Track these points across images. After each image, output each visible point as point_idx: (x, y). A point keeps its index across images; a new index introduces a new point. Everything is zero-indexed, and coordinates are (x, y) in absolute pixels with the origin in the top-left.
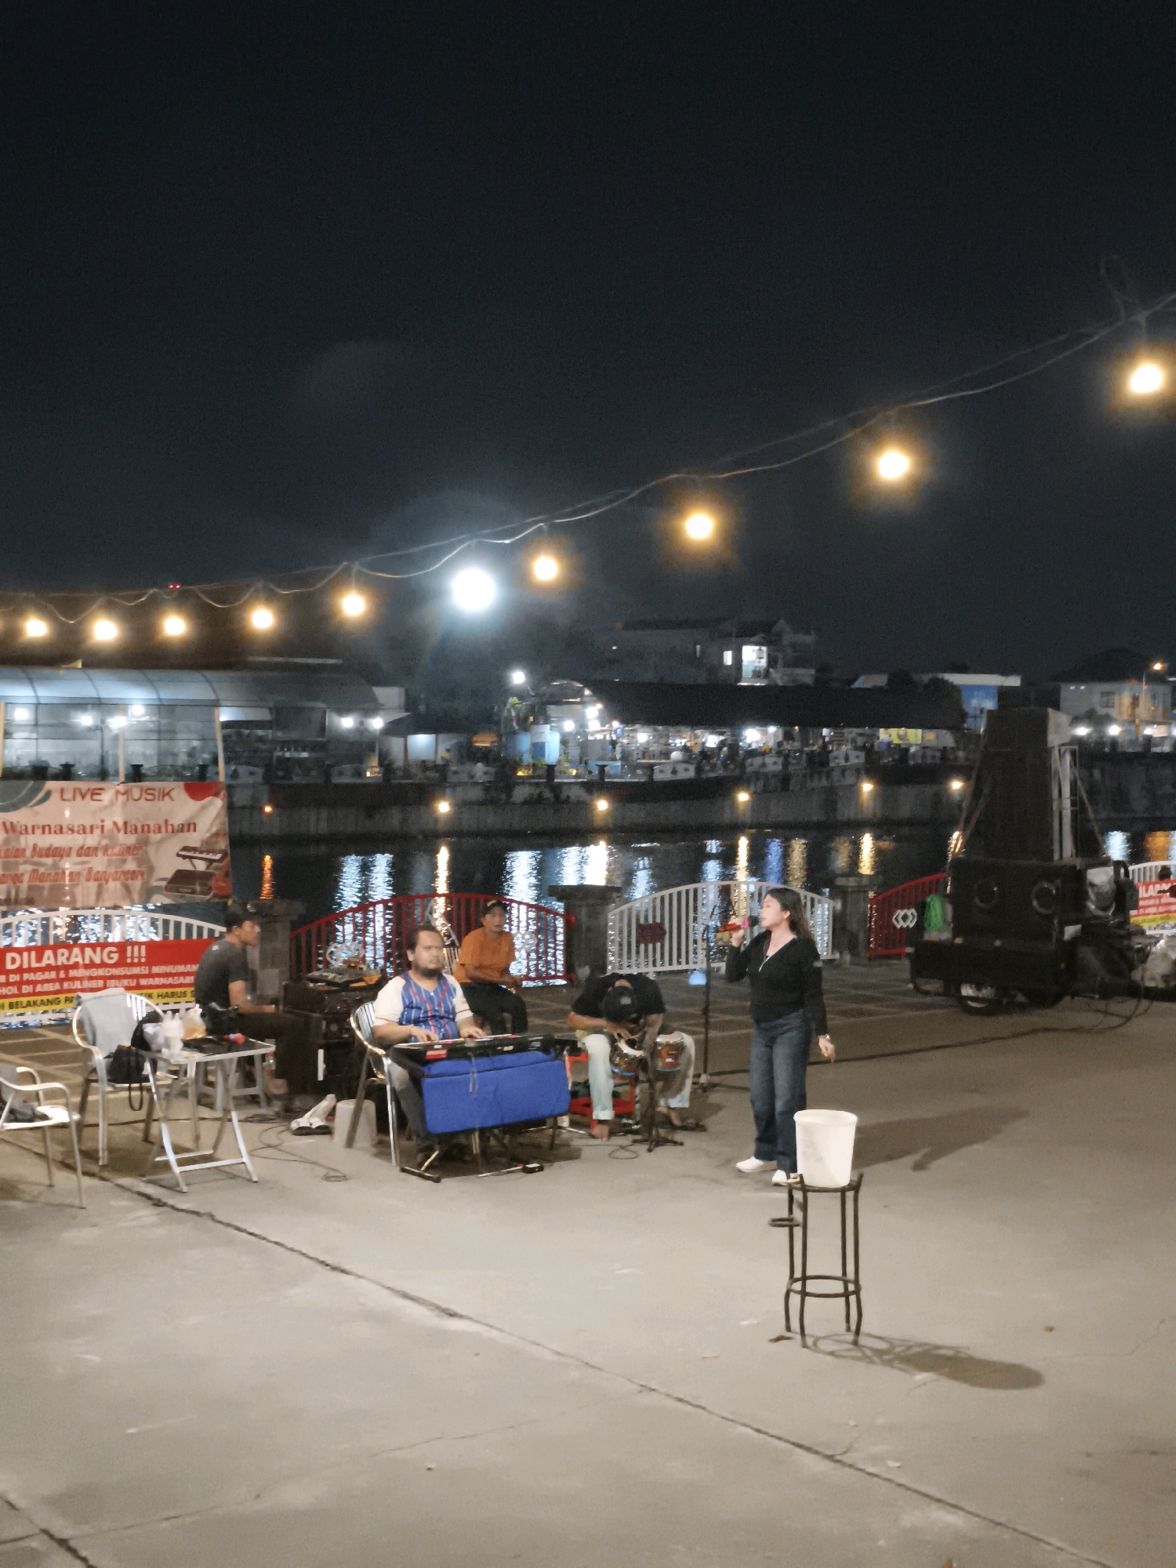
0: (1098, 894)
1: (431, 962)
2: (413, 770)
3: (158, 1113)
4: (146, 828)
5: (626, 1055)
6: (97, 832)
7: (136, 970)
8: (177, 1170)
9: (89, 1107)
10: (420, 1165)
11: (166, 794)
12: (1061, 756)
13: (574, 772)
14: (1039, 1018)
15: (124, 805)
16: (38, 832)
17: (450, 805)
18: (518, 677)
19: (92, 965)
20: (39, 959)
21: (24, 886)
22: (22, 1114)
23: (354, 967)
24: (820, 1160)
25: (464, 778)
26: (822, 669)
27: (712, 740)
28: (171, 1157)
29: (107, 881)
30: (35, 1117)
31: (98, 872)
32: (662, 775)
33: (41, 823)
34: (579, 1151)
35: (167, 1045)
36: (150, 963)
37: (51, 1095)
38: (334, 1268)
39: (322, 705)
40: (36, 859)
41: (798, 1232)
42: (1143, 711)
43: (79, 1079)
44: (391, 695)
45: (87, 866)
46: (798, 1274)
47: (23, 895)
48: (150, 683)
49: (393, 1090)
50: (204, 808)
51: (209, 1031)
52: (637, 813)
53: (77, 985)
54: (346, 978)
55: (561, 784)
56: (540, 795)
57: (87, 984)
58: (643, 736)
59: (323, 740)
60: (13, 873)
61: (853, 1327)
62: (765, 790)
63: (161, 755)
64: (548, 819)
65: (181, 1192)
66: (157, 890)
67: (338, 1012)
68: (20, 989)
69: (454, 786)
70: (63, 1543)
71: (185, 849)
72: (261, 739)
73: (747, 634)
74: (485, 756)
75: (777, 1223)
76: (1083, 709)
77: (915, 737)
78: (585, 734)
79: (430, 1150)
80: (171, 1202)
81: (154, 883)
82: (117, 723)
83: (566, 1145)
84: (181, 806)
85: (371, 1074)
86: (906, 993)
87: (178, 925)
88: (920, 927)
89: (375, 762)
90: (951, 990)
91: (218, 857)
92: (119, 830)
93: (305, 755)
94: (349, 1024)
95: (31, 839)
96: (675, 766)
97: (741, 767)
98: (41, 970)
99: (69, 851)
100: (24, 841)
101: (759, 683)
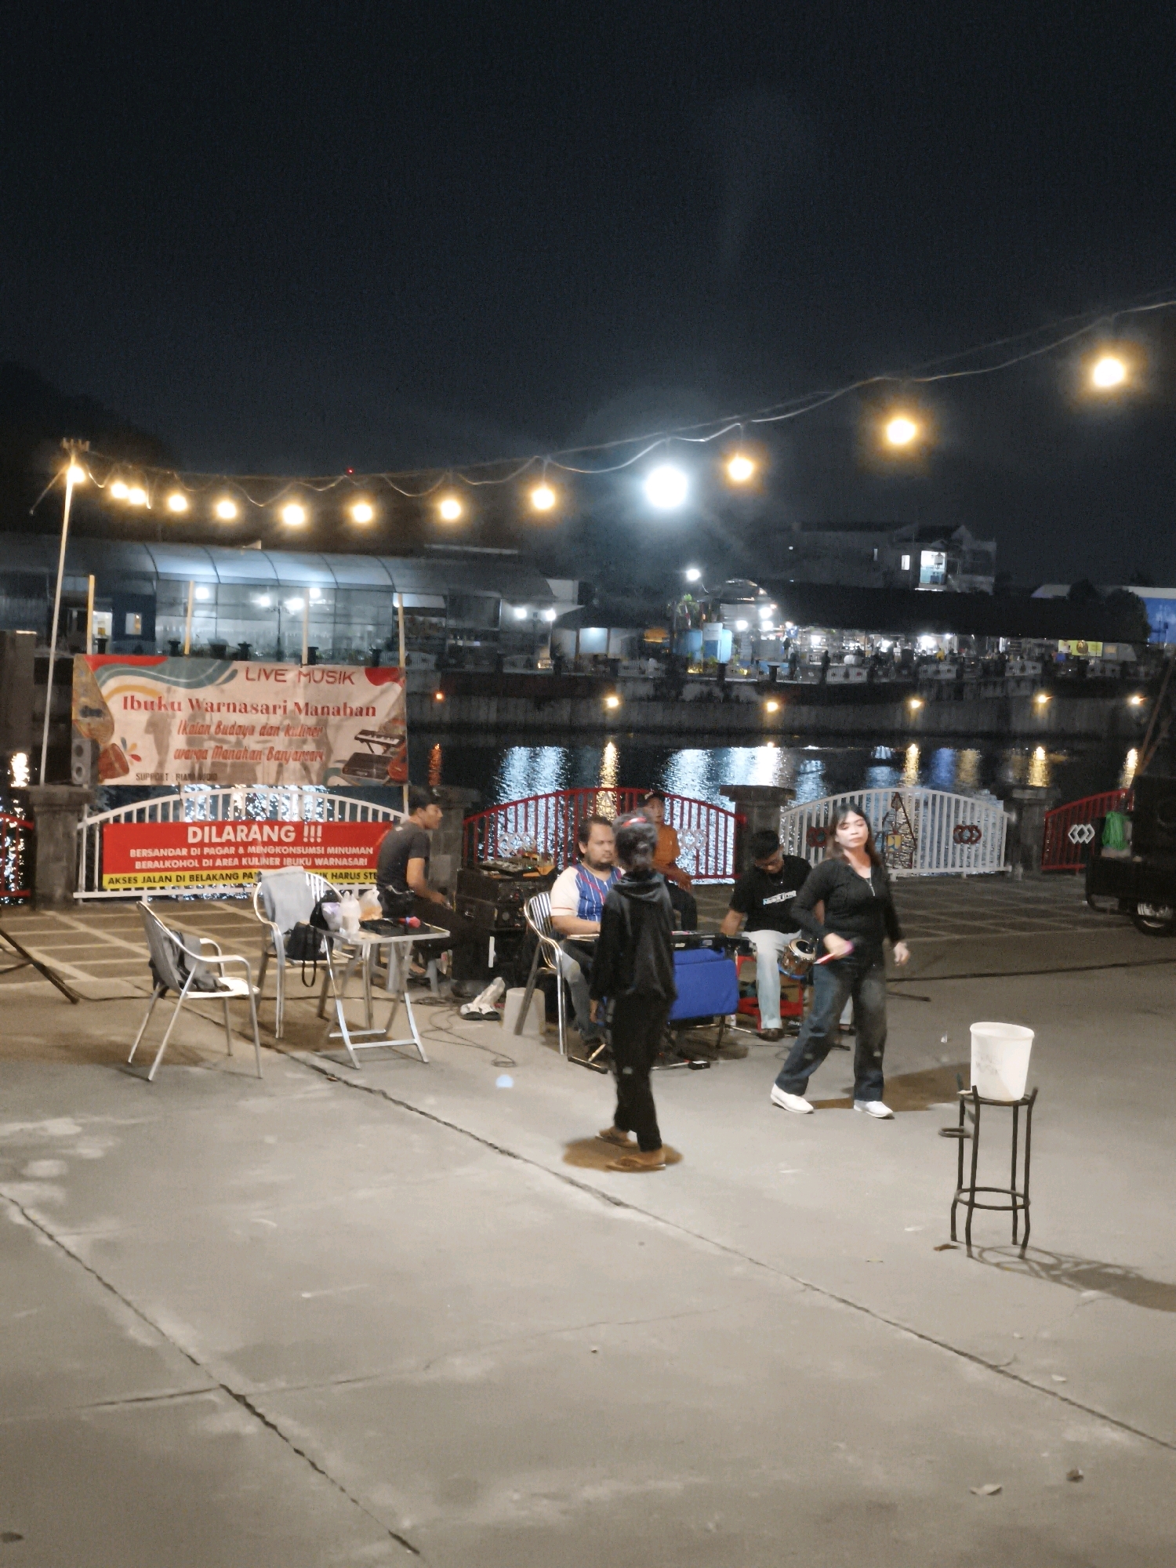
1: (604, 856)
2: (586, 663)
3: (333, 990)
4: (326, 710)
5: (797, 958)
6: (280, 712)
7: (312, 850)
8: (351, 1047)
9: (267, 981)
10: (588, 1055)
11: (346, 677)
13: (746, 672)
15: (306, 687)
16: (223, 709)
17: (619, 699)
18: (693, 574)
19: (270, 842)
20: (220, 834)
21: (209, 761)
22: (204, 984)
23: (528, 858)
24: (994, 1072)
25: (634, 673)
26: (1001, 578)
28: (345, 1034)
29: (287, 761)
30: (217, 987)
31: (279, 752)
32: (834, 678)
33: (226, 702)
34: (746, 1049)
35: (345, 924)
36: (326, 843)
37: (234, 967)
38: (502, 1152)
39: (496, 595)
40: (220, 736)
41: (968, 1144)
43: (258, 953)
44: (564, 588)
45: (269, 745)
46: (967, 1184)
47: (206, 771)
48: (329, 568)
49: (565, 982)
50: (383, 692)
51: (385, 914)
52: (807, 715)
53: (256, 861)
54: (520, 868)
55: (731, 684)
56: (710, 694)
57: (264, 861)
58: (817, 641)
59: (496, 629)
60: (196, 749)
61: (1020, 1240)
62: (939, 698)
63: (336, 639)
64: (716, 717)
65: (354, 1068)
66: (336, 771)
67: (510, 901)
68: (200, 862)
69: (625, 680)
70: (240, 1398)
71: (364, 732)
72: (432, 626)
73: (926, 538)
74: (654, 652)
77: (1095, 649)
78: (758, 634)
80: (344, 1077)
81: (331, 765)
82: (295, 605)
83: (733, 1043)
84: (360, 690)
85: (542, 963)
86: (1082, 909)
87: (354, 807)
88: (1099, 842)
89: (546, 653)
90: (1128, 907)
91: (396, 742)
92: (300, 710)
93: (477, 644)
94: (522, 913)
95: (216, 717)
96: (848, 670)
97: (915, 674)
98: (222, 845)
99: (252, 730)
100: (209, 718)
101: (937, 589)
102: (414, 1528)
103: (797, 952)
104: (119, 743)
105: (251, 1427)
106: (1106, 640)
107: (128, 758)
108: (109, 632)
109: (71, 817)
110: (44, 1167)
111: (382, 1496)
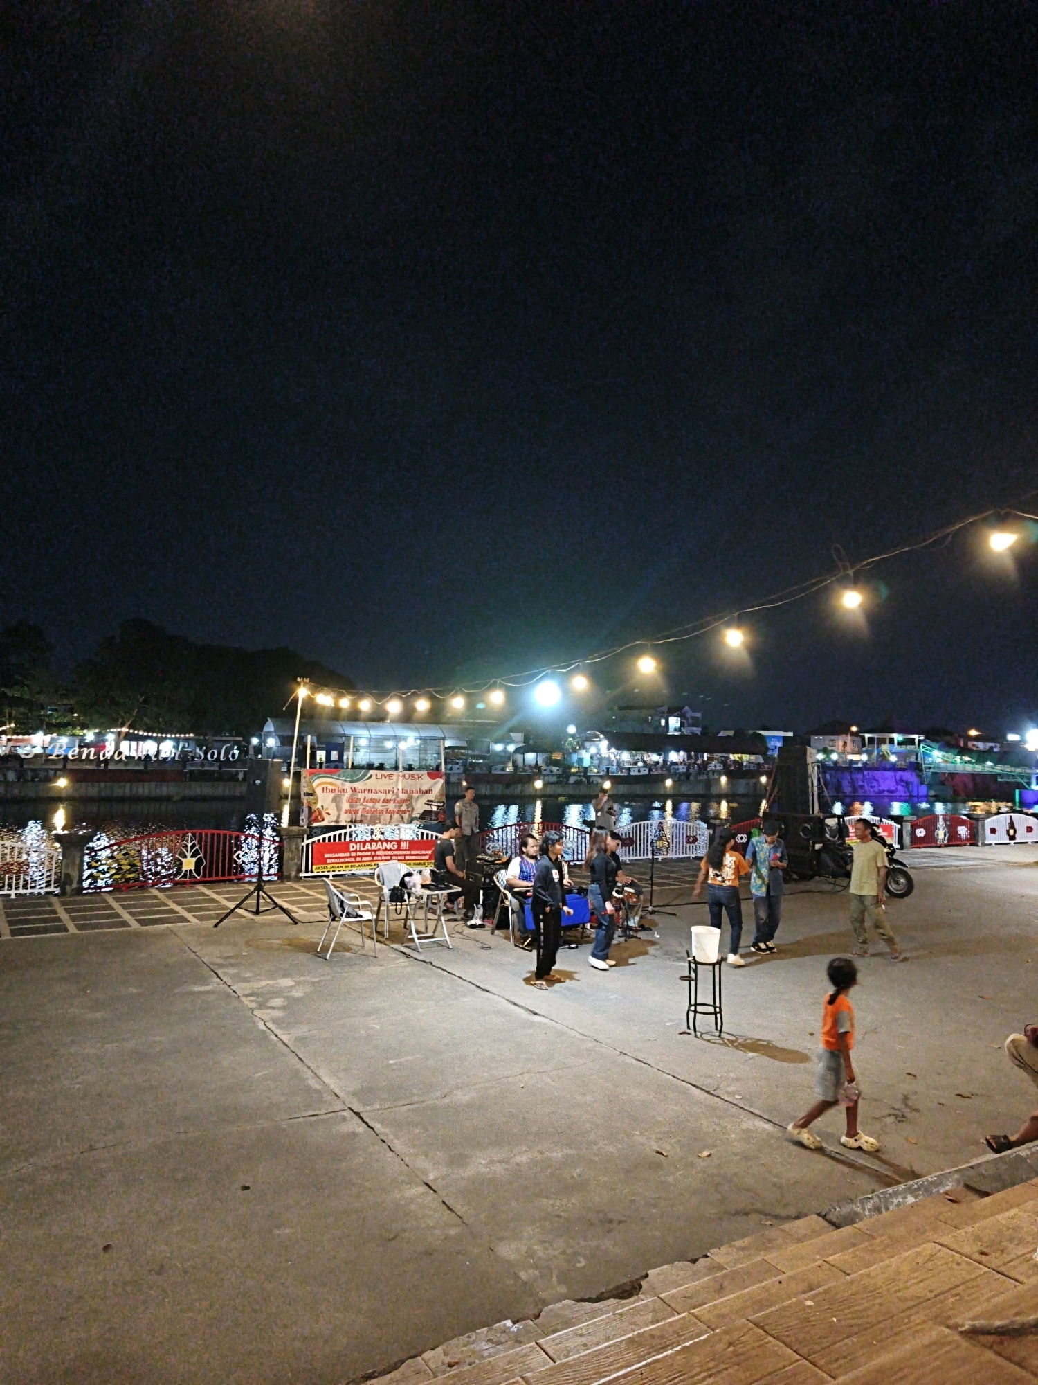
0: (831, 830)
2: (527, 768)
3: (410, 916)
4: (411, 792)
6: (391, 793)
7: (404, 853)
8: (417, 941)
9: (381, 912)
11: (419, 777)
12: (813, 768)
13: (596, 770)
14: (803, 886)
15: (403, 782)
16: (367, 792)
17: (541, 783)
18: (572, 730)
19: (386, 850)
20: (364, 846)
21: (359, 814)
22: (351, 915)
24: (703, 950)
25: (548, 772)
26: (704, 728)
27: (655, 757)
28: (415, 936)
29: (394, 814)
30: (358, 916)
31: (390, 810)
32: (634, 772)
35: (414, 886)
36: (410, 849)
37: (365, 906)
38: (483, 990)
39: (488, 740)
40: (365, 803)
41: (693, 983)
42: (848, 748)
43: (377, 900)
44: (517, 737)
45: (386, 807)
46: (693, 1002)
47: (358, 819)
48: (417, 730)
50: (436, 783)
51: (432, 881)
52: (623, 789)
53: (379, 858)
54: (493, 859)
55: (590, 776)
56: (580, 781)
57: (384, 858)
58: (626, 756)
59: (488, 755)
60: (354, 809)
61: (719, 1028)
62: (679, 780)
63: (421, 760)
64: (584, 791)
65: (419, 952)
66: (415, 818)
67: (489, 874)
68: (355, 859)
69: (545, 775)
70: (357, 1114)
71: (428, 801)
72: (461, 753)
73: (671, 712)
74: (556, 763)
75: (683, 978)
76: (821, 748)
77: (746, 758)
78: (600, 755)
79: (527, 938)
80: (414, 956)
81: (414, 816)
82: (402, 746)
84: (426, 782)
89: (510, 764)
92: (400, 792)
93: (481, 761)
95: (364, 795)
96: (639, 770)
97: (668, 769)
98: (365, 851)
99: (379, 801)
100: (361, 796)
101: (676, 734)
102: (436, 1179)
104: (320, 807)
105: (361, 1128)
106: (751, 753)
107: (324, 815)
108: (324, 759)
109: (300, 840)
110: (277, 1002)
111: (421, 1163)
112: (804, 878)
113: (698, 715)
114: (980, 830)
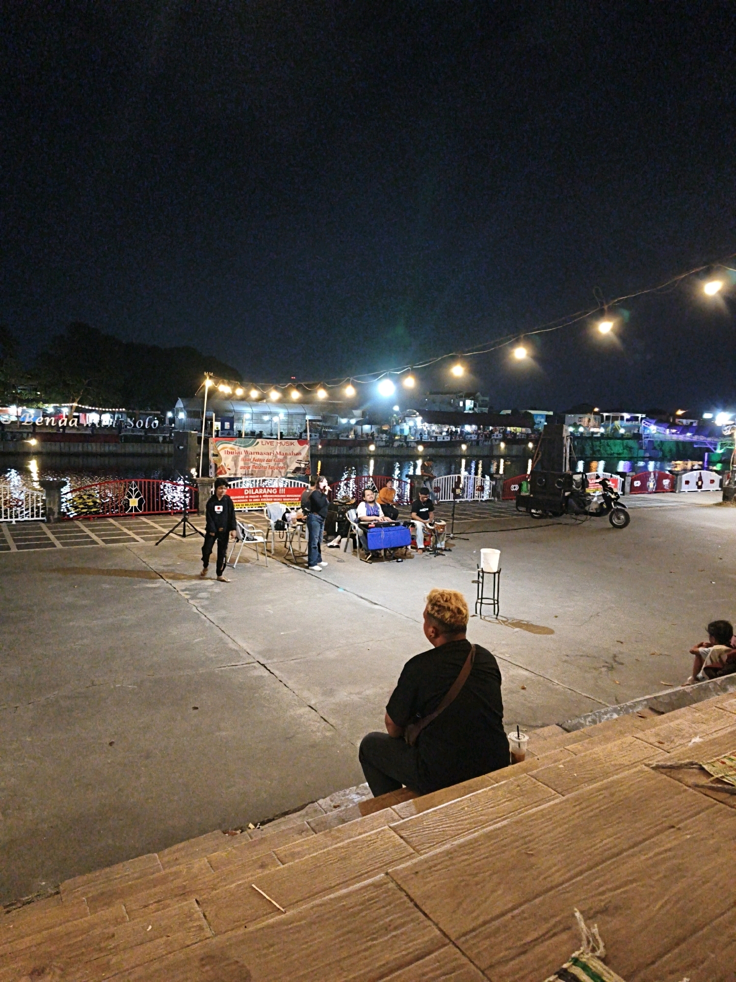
0: (577, 483)
2: (364, 436)
4: (286, 454)
6: (272, 454)
7: (282, 496)
9: (269, 537)
11: (292, 444)
12: (567, 437)
13: (413, 438)
14: (555, 520)
15: (280, 447)
16: (255, 454)
18: (397, 409)
19: (269, 494)
20: (254, 491)
21: (250, 470)
22: (250, 538)
24: (488, 564)
26: (491, 408)
27: (455, 429)
28: (292, 553)
29: (274, 469)
30: (254, 540)
31: (272, 467)
32: (439, 439)
33: (256, 452)
34: (413, 556)
36: (286, 493)
37: (258, 533)
39: (337, 415)
40: (254, 462)
41: (481, 585)
42: (591, 424)
43: (266, 528)
44: (357, 413)
45: (269, 465)
46: (480, 597)
47: (250, 473)
48: (286, 408)
50: (303, 448)
52: (431, 451)
55: (408, 442)
56: (402, 445)
57: (269, 499)
58: (434, 427)
59: (337, 426)
60: (247, 466)
61: (496, 613)
62: (471, 445)
63: (288, 429)
64: (405, 452)
66: (290, 472)
70: (263, 665)
71: (298, 460)
73: (467, 396)
74: (385, 432)
75: (473, 582)
76: (572, 422)
77: (519, 429)
78: (416, 427)
79: (368, 555)
80: (292, 566)
81: (288, 470)
82: (276, 419)
83: (410, 554)
84: (296, 447)
85: (352, 531)
86: (514, 511)
87: (294, 483)
89: (352, 433)
91: (307, 462)
92: (278, 454)
93: (332, 430)
95: (253, 456)
96: (444, 437)
97: (464, 438)
98: (255, 495)
99: (264, 460)
100: (251, 457)
101: (471, 412)
102: (315, 704)
103: (429, 526)
104: (223, 464)
105: (267, 673)
106: (522, 427)
107: (226, 469)
108: (220, 428)
110: (203, 595)
111: (306, 694)
112: (556, 515)
113: (487, 399)
114: (678, 482)
